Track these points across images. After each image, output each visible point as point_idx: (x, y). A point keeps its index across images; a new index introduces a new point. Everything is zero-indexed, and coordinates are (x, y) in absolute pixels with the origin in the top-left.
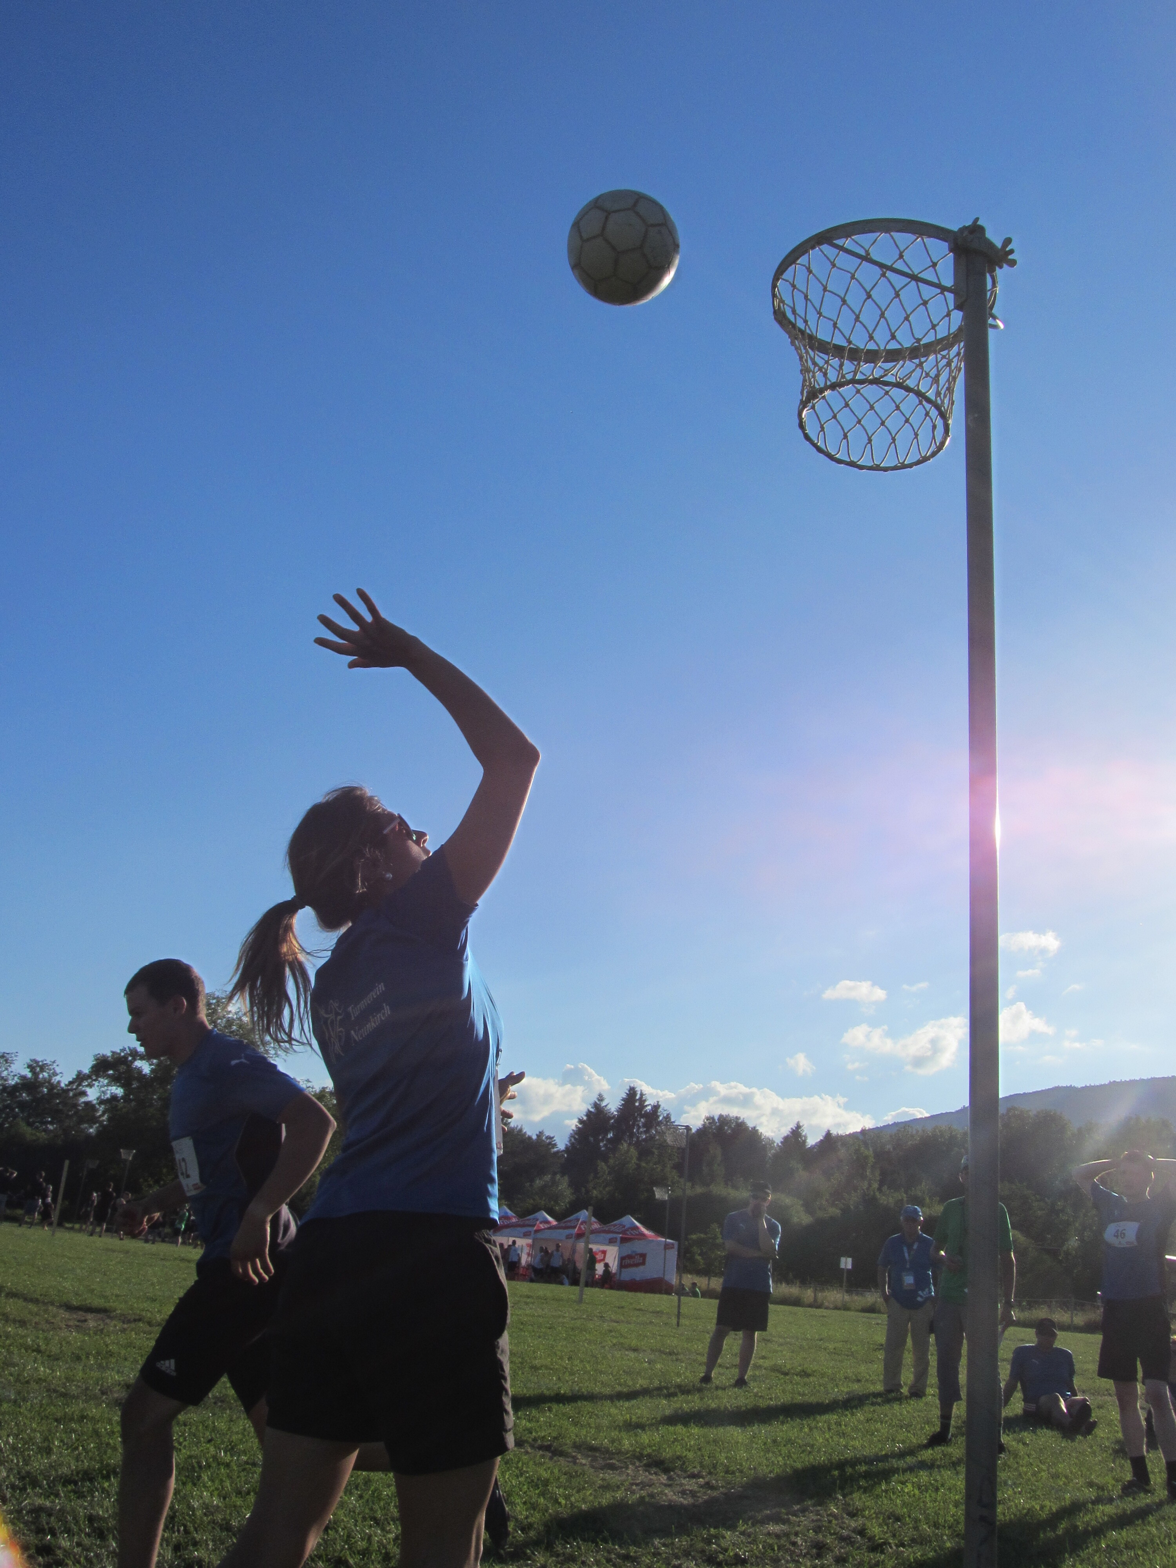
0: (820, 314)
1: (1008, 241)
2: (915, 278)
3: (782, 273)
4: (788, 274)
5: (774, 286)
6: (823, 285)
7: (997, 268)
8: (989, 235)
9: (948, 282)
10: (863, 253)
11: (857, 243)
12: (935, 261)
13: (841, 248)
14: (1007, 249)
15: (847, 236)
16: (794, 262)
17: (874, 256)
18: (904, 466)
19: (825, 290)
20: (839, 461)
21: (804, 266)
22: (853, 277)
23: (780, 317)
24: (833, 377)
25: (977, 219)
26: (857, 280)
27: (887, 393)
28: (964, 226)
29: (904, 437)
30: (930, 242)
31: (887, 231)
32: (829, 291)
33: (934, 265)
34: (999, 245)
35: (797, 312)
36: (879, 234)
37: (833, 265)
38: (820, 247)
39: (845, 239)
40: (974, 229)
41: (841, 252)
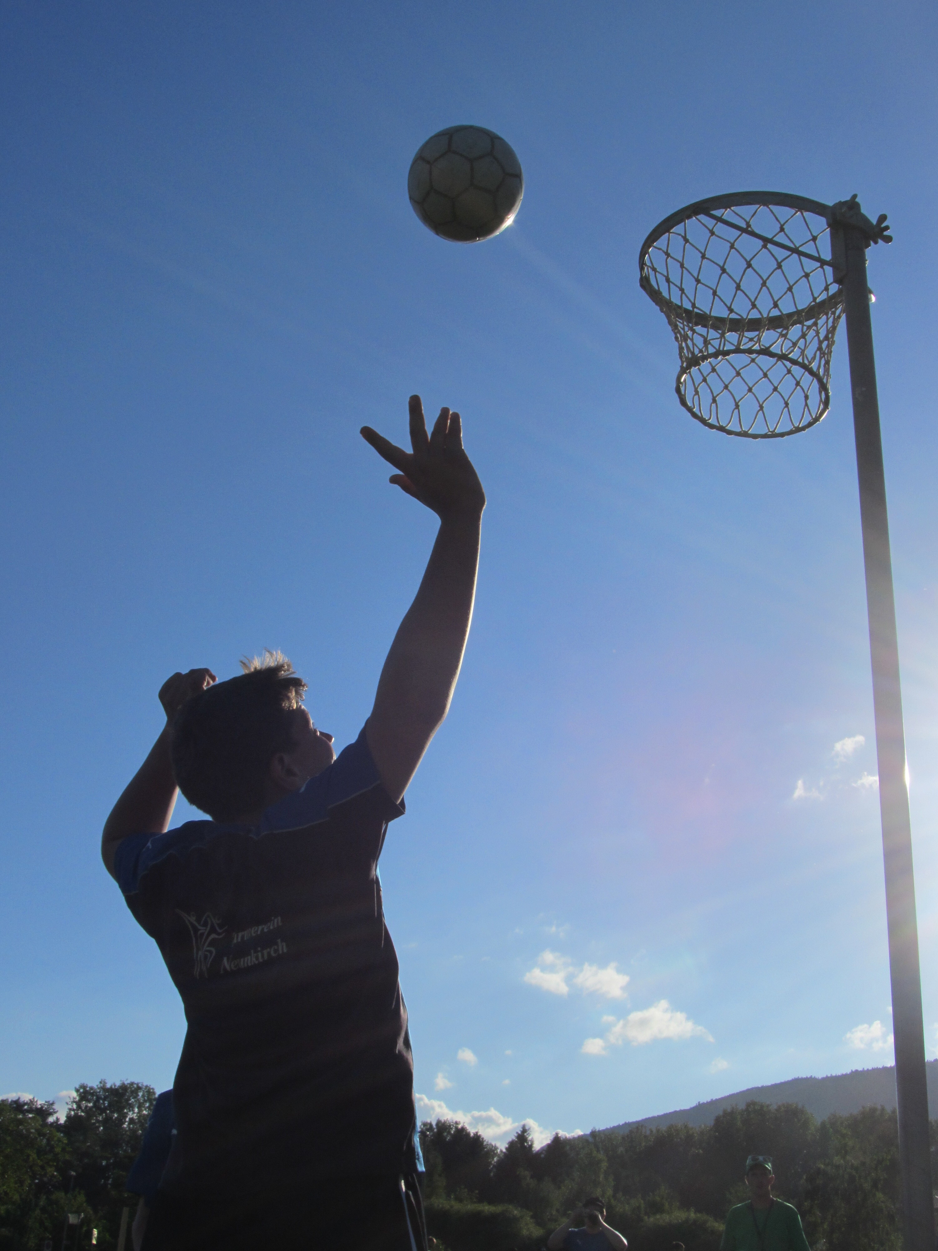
0: (698, 281)
1: (883, 218)
2: (795, 251)
3: (654, 240)
4: (661, 242)
5: (644, 253)
6: (701, 252)
7: (872, 243)
8: (863, 210)
9: (827, 255)
10: (744, 225)
11: (735, 213)
12: (815, 234)
13: (719, 219)
14: (883, 225)
15: (726, 207)
16: (668, 231)
17: (755, 228)
18: (774, 435)
19: (703, 257)
20: (711, 426)
21: (680, 235)
22: (732, 247)
25: (855, 196)
26: (736, 250)
27: (753, 360)
28: (840, 202)
30: (809, 216)
31: (765, 203)
32: (707, 259)
33: (814, 239)
35: (672, 279)
36: (759, 206)
37: (712, 233)
38: (697, 217)
39: (724, 210)
40: (852, 205)
41: (719, 223)
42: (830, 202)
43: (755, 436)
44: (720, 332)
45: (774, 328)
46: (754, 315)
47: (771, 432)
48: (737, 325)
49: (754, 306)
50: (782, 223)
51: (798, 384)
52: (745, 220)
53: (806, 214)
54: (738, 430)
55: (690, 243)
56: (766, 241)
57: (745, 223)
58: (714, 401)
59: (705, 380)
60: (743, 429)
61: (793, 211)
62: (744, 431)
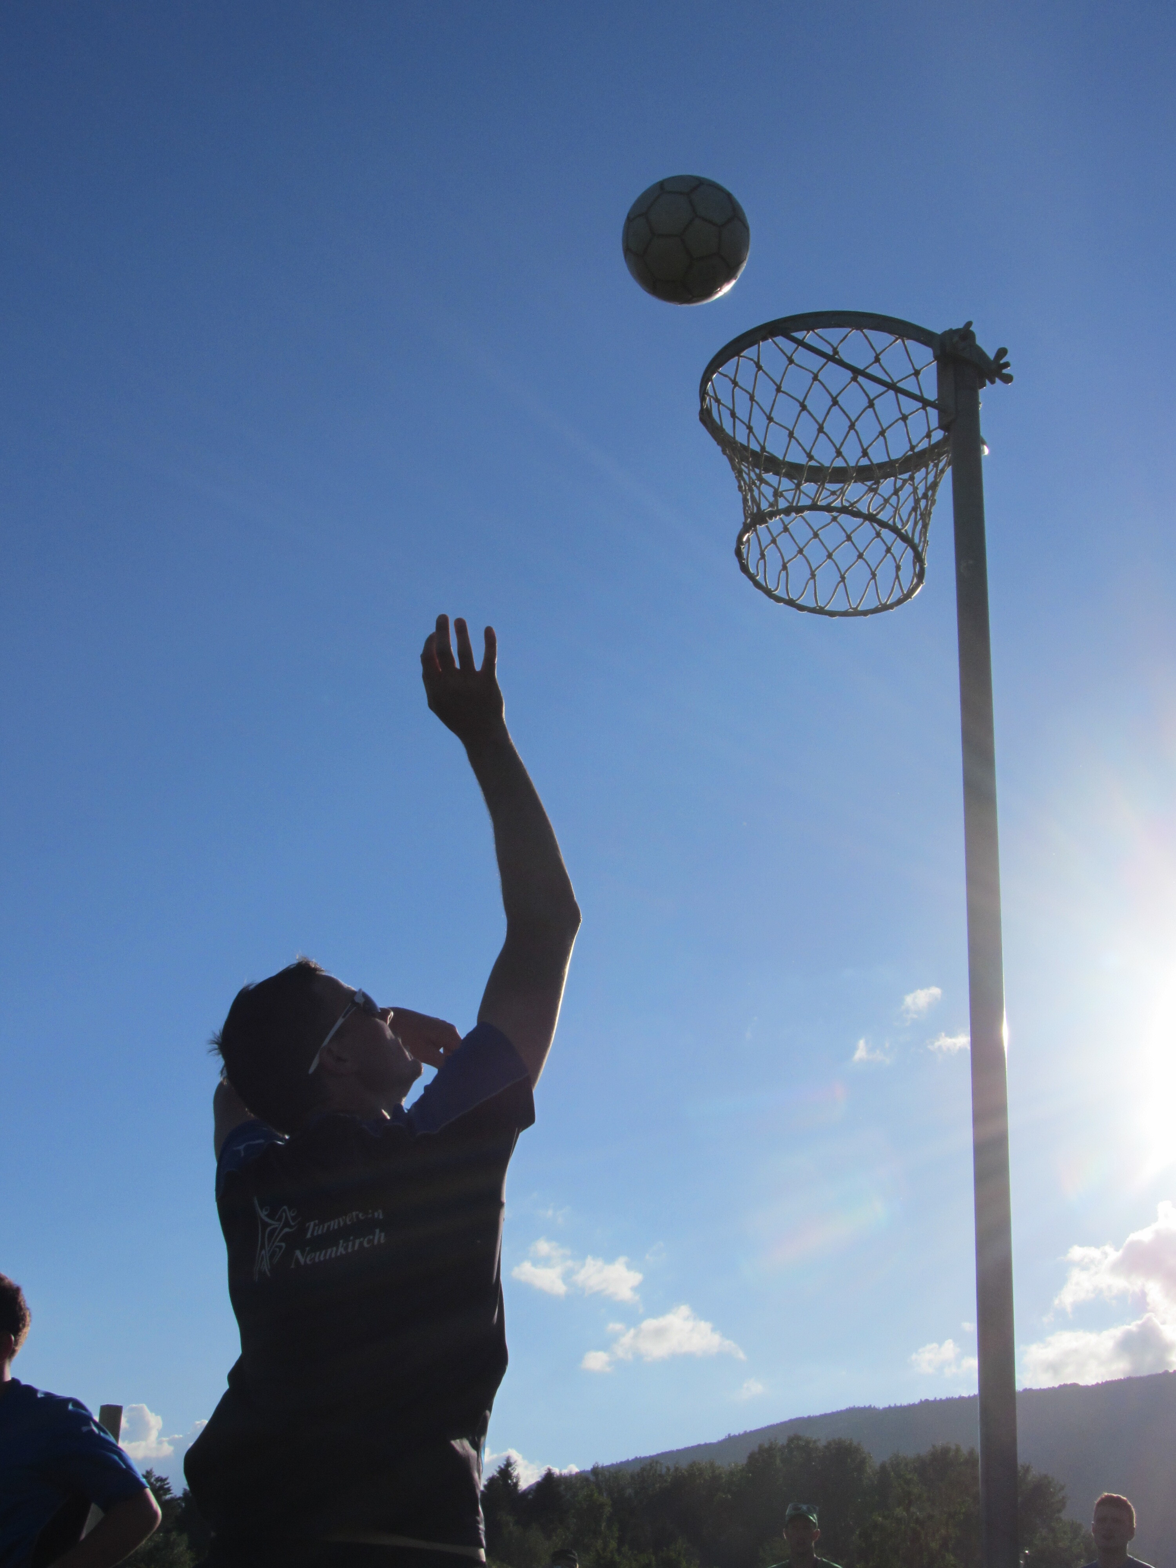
0: (770, 419)
1: (1002, 352)
2: (892, 386)
3: (720, 365)
4: (728, 368)
5: (706, 378)
10: (830, 352)
11: (820, 337)
12: (918, 368)
13: (801, 343)
14: (1002, 362)
15: (809, 329)
16: (737, 353)
17: (844, 356)
18: (856, 613)
19: (779, 390)
20: (778, 599)
21: (752, 360)
22: (815, 378)
23: (706, 417)
25: (969, 324)
26: (820, 382)
27: (834, 519)
28: (951, 330)
30: (912, 345)
31: (859, 327)
32: (783, 392)
33: (917, 373)
34: (991, 355)
35: (738, 414)
36: (850, 329)
37: (791, 361)
38: (774, 339)
39: (806, 332)
40: (966, 334)
41: (800, 347)
42: (938, 330)
43: (832, 614)
44: (796, 481)
45: (863, 480)
46: (839, 463)
47: (853, 608)
48: (818, 474)
49: (839, 453)
50: (878, 352)
51: (888, 550)
52: (832, 346)
53: (908, 342)
54: (812, 605)
55: (764, 371)
56: (856, 372)
57: (831, 349)
58: (785, 567)
59: (774, 541)
60: (819, 605)
61: (892, 338)
62: (820, 607)
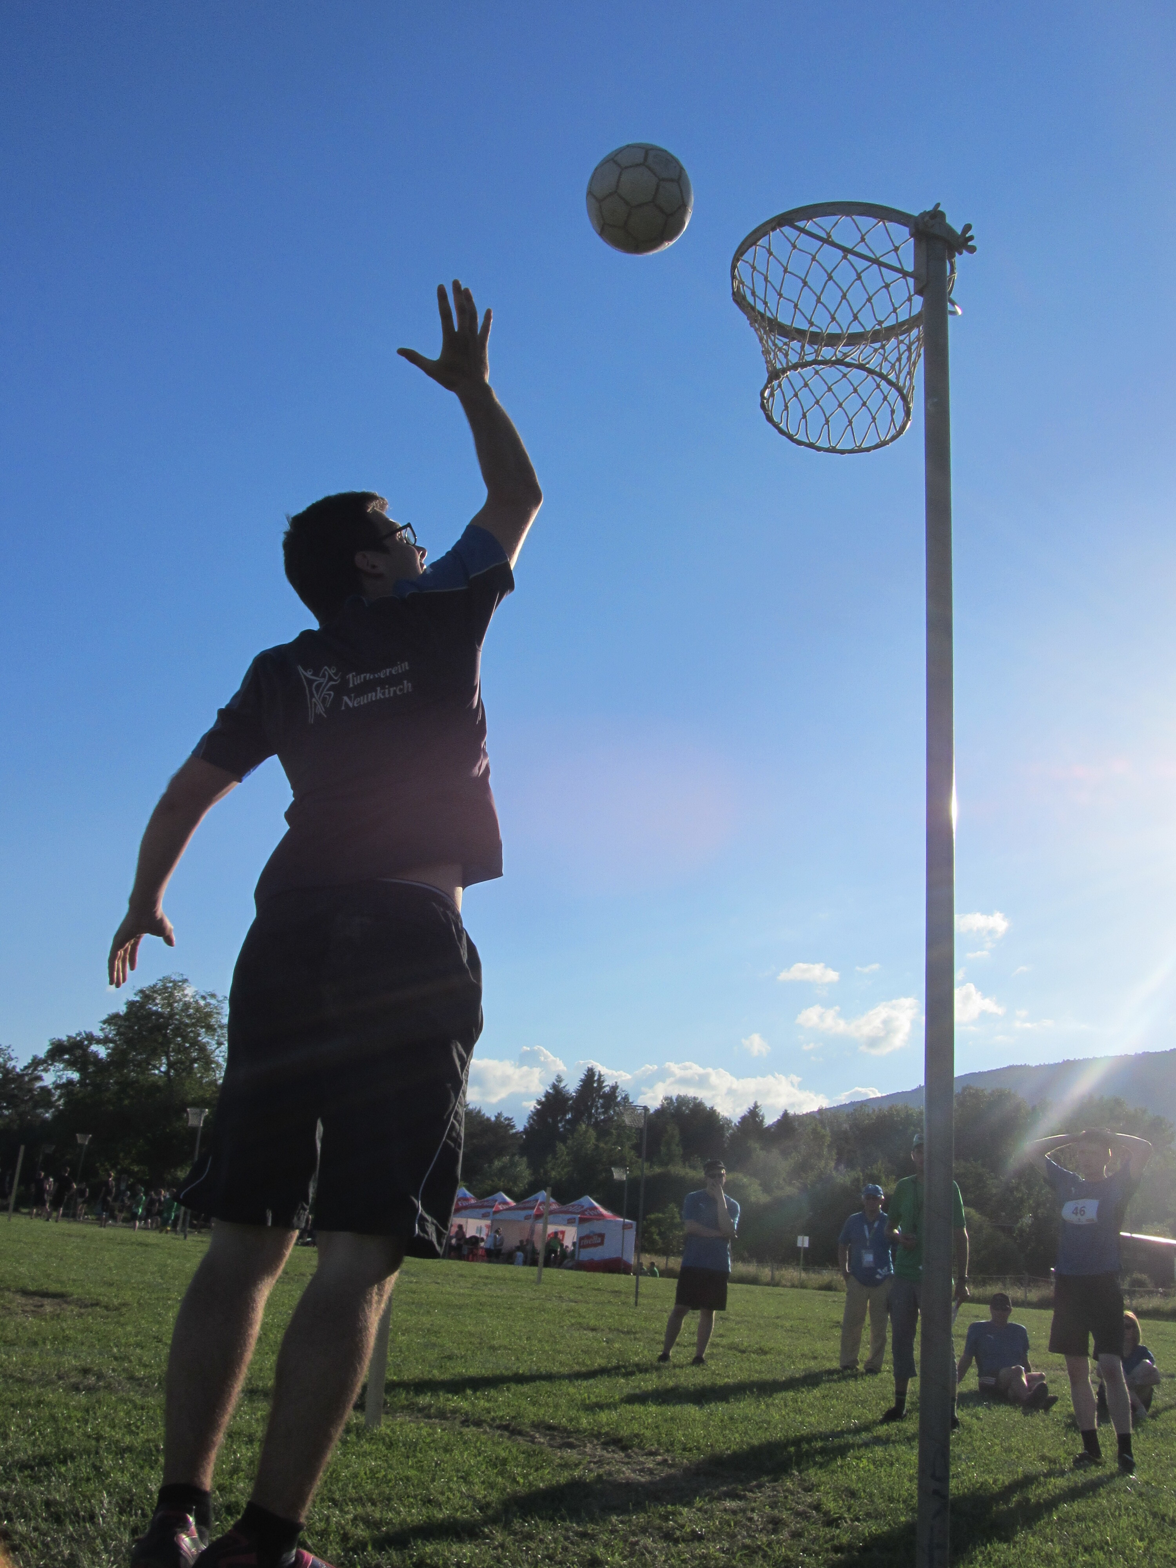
0: (780, 295)
1: (968, 228)
2: (876, 261)
3: (742, 254)
4: (748, 256)
5: (734, 267)
6: (783, 266)
7: (957, 254)
8: (948, 221)
9: (910, 267)
11: (818, 224)
12: (897, 245)
13: (802, 230)
14: (967, 236)
15: (809, 218)
16: (755, 243)
17: (835, 238)
18: (861, 450)
20: (800, 443)
21: (765, 247)
22: (814, 259)
23: (739, 299)
24: (794, 359)
25: (938, 205)
26: (817, 262)
27: (845, 376)
28: (925, 212)
29: (862, 420)
30: (892, 226)
32: (790, 273)
33: (896, 249)
34: (959, 231)
35: (757, 293)
36: (840, 217)
37: (794, 247)
38: (781, 229)
39: (806, 221)
40: (936, 215)
41: (802, 234)
42: (915, 212)
43: (842, 452)
44: (800, 344)
45: (870, 343)
46: (834, 329)
47: (859, 446)
48: (817, 338)
49: (833, 319)
50: (864, 234)
51: (885, 398)
52: (827, 231)
53: (888, 224)
54: (827, 446)
55: (775, 257)
56: (846, 251)
57: (826, 234)
58: (804, 416)
59: (796, 395)
60: (832, 445)
61: (875, 221)
